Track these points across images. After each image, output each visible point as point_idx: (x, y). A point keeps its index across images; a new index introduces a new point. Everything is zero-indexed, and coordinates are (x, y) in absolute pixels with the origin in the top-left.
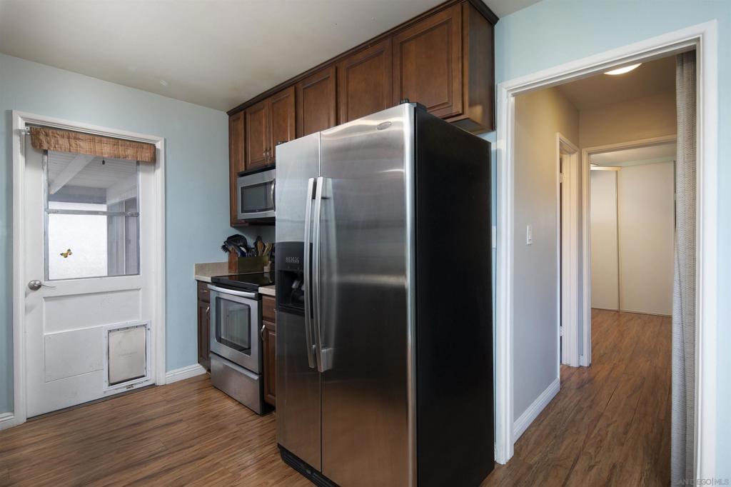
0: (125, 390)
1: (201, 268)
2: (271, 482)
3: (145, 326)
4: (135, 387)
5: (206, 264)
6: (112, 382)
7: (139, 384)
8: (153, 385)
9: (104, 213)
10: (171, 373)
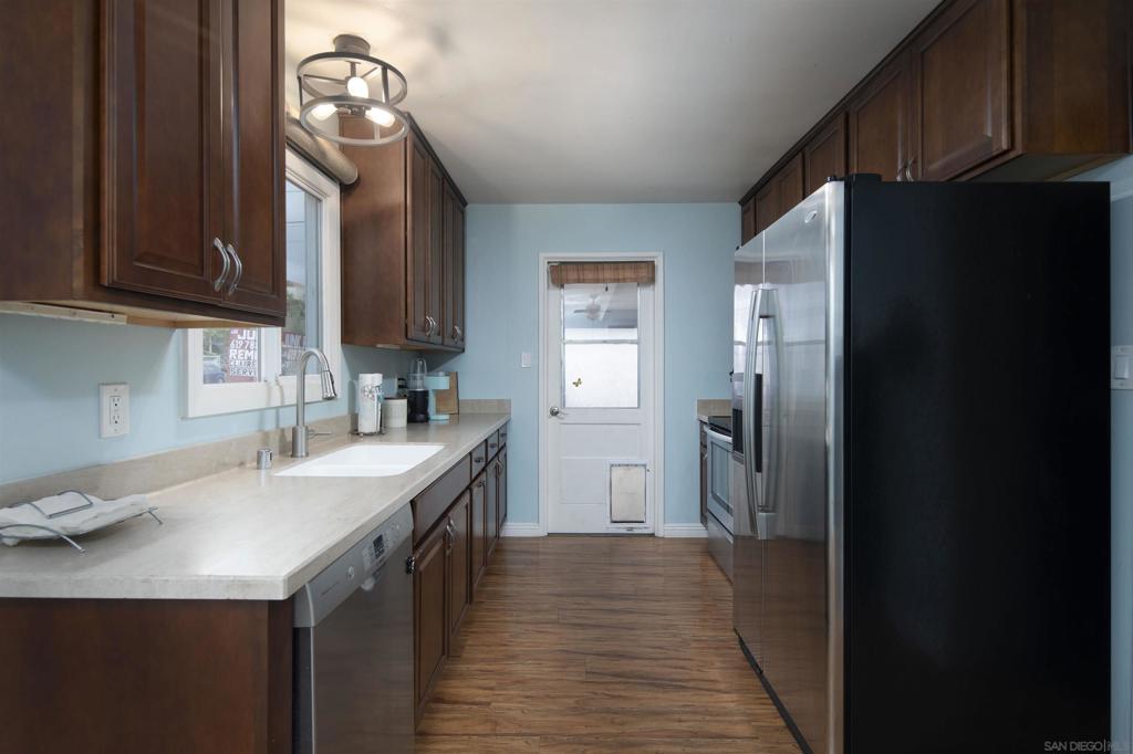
0: (624, 531)
1: (703, 405)
2: (718, 665)
3: (645, 466)
4: (636, 531)
5: (710, 401)
6: (614, 519)
7: (638, 529)
8: (652, 535)
9: (632, 342)
10: (669, 526)
